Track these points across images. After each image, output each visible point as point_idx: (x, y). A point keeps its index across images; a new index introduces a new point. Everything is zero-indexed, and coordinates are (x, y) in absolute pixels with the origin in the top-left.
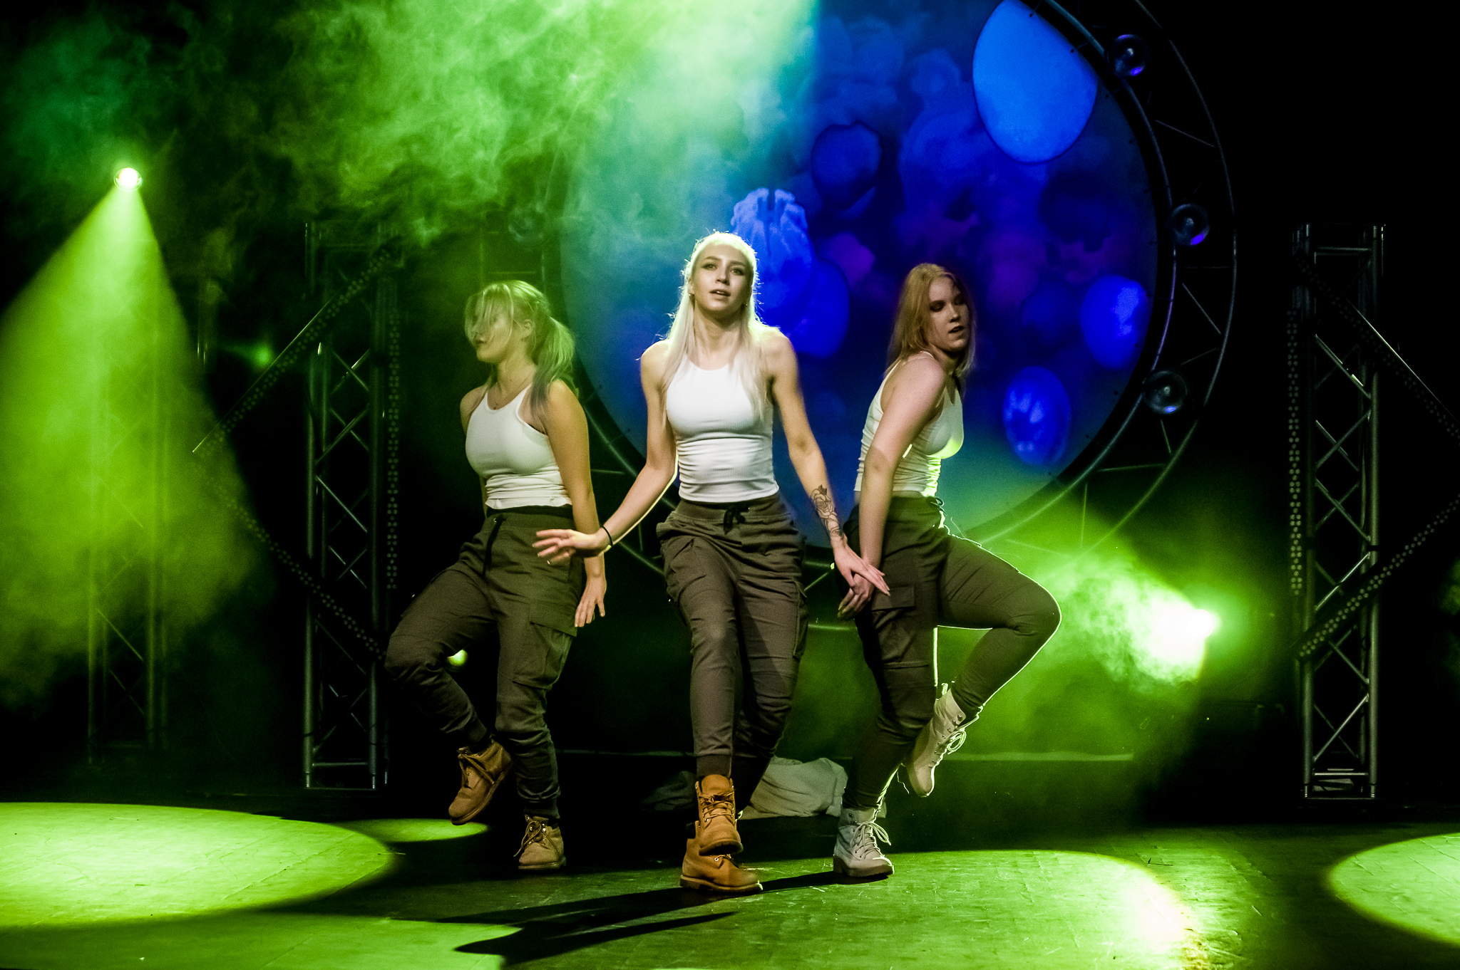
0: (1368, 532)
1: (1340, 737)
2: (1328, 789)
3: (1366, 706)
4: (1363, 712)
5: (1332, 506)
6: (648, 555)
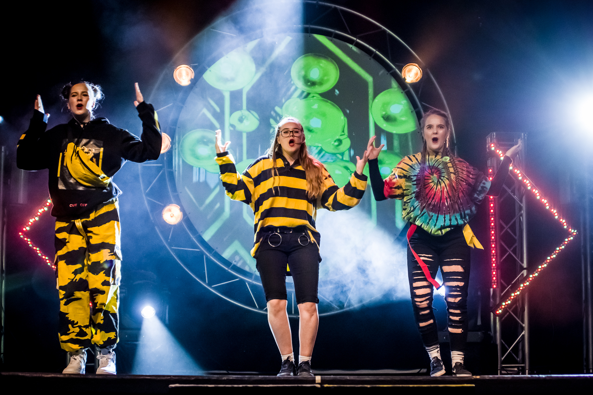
0: (523, 262)
1: (511, 351)
2: (508, 372)
3: (523, 336)
4: (521, 340)
5: (507, 251)
6: (210, 284)
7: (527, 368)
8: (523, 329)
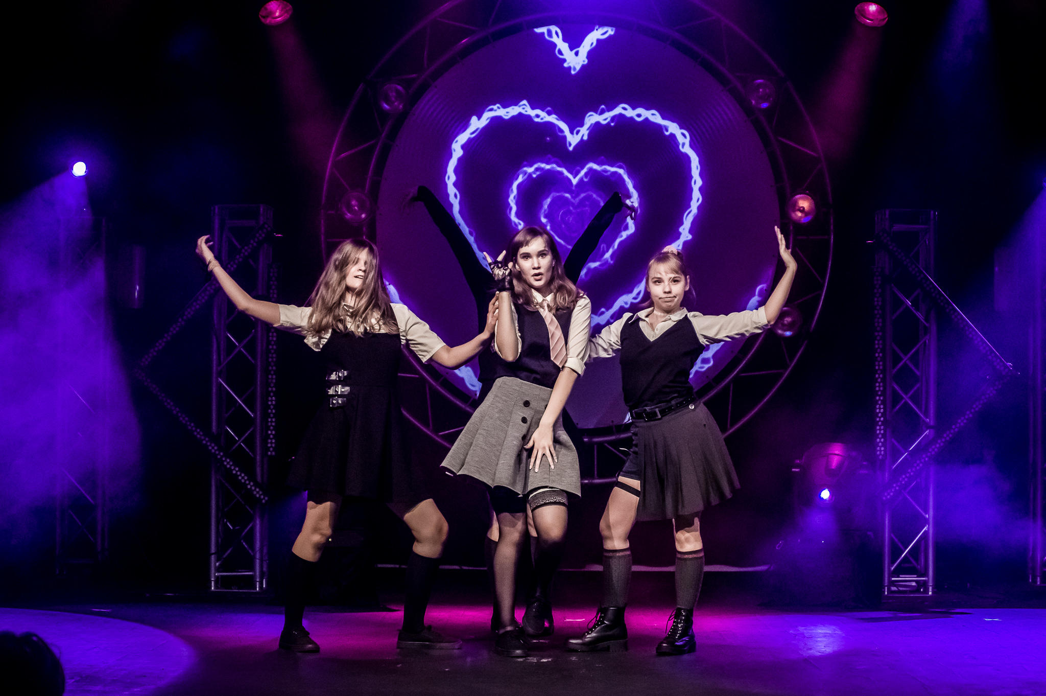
0: (927, 415)
1: (907, 555)
2: (899, 588)
4: (924, 536)
5: (902, 398)
6: (436, 431)
7: (931, 584)
8: (926, 522)
